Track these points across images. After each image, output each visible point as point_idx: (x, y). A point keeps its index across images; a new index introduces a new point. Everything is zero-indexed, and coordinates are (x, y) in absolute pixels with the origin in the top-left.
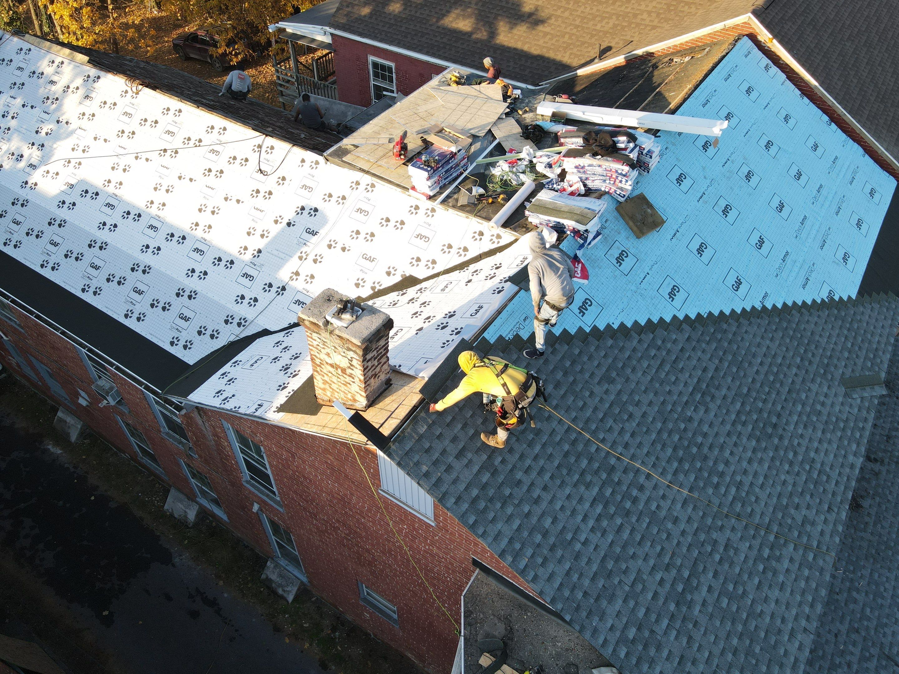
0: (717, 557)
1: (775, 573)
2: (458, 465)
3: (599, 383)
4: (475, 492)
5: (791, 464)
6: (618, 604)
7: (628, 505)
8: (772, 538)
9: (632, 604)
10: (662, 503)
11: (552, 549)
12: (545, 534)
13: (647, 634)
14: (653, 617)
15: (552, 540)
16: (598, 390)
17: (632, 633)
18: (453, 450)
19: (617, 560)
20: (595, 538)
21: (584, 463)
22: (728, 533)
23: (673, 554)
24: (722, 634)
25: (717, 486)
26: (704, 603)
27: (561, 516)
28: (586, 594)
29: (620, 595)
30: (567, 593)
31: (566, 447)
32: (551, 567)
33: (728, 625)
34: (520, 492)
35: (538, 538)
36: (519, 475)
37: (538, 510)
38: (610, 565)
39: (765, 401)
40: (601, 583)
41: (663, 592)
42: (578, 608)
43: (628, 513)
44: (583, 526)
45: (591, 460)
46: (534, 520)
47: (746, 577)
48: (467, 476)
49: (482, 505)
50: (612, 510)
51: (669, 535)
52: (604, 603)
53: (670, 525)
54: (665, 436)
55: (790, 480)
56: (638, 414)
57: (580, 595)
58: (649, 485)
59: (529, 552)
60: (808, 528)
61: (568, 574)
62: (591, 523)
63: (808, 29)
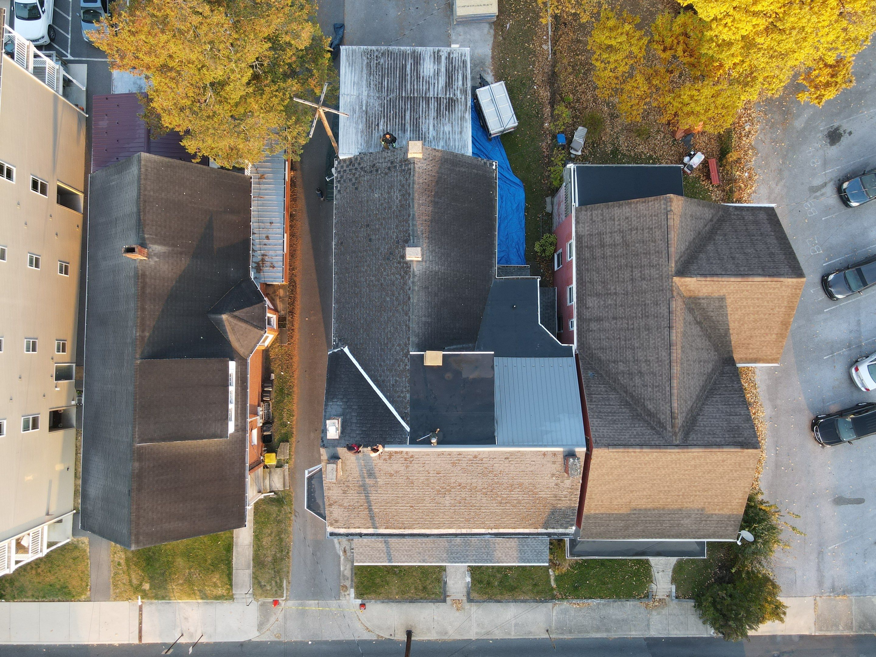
63: (627, 468)
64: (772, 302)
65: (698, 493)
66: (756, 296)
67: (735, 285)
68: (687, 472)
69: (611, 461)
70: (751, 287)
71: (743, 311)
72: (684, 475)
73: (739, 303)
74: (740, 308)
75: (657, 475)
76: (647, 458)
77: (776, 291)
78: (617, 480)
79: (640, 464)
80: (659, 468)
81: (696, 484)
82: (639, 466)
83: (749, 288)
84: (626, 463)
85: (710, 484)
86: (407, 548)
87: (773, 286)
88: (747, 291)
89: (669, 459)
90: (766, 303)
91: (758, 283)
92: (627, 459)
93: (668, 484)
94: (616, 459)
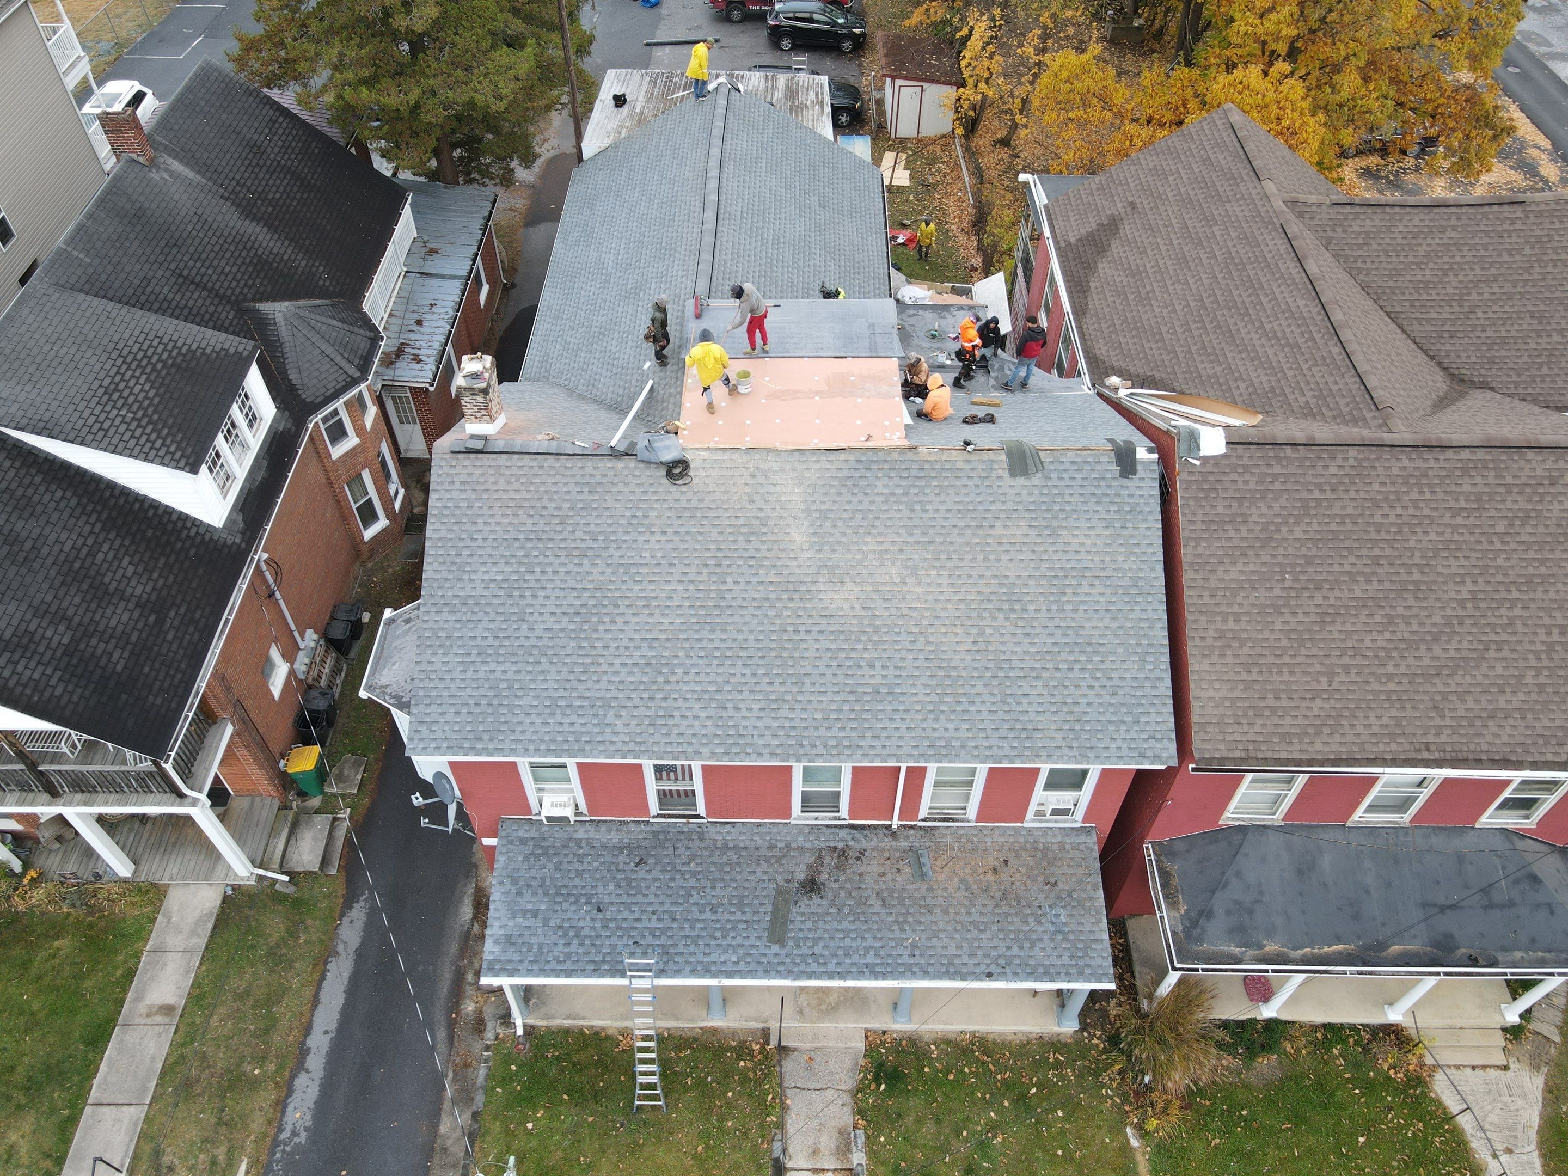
0: (530, 669)
1: (552, 715)
2: (457, 486)
3: (585, 532)
4: (450, 504)
5: (652, 699)
6: (452, 618)
7: (516, 593)
8: (576, 703)
9: (458, 626)
10: (536, 615)
11: (453, 563)
12: (457, 555)
13: (448, 643)
14: (460, 643)
15: (457, 560)
16: (579, 534)
17: (442, 634)
18: (463, 478)
19: (477, 604)
20: (478, 583)
21: (521, 553)
22: (553, 669)
23: (508, 637)
24: (482, 691)
25: (580, 647)
26: (493, 672)
27: (475, 557)
28: (443, 596)
29: (458, 616)
30: (435, 585)
31: (521, 537)
32: (442, 568)
33: (491, 693)
34: (469, 526)
35: (453, 552)
36: (480, 521)
37: (468, 543)
38: (470, 601)
39: (688, 656)
40: (456, 601)
41: (479, 641)
42: (431, 595)
43: (511, 596)
44: (480, 573)
45: (526, 556)
46: (461, 544)
47: (532, 694)
48: (456, 494)
49: (446, 512)
50: (505, 585)
51: (518, 629)
52: (446, 609)
53: (525, 626)
54: (587, 594)
55: (637, 702)
56: (587, 567)
57: (440, 593)
58: (541, 600)
59: (441, 552)
60: (608, 730)
61: (447, 580)
62: (486, 577)
63: (1283, 502)
64: (1518, 251)
65: (1516, 595)
66: (1477, 240)
67: (1422, 216)
68: (1459, 520)
69: (1234, 476)
70: (1459, 219)
71: (1461, 278)
72: (1455, 528)
73: (1446, 259)
74: (1452, 269)
75: (1378, 528)
76: (1333, 470)
77: (1518, 225)
78: (1265, 543)
79: (1319, 486)
80: (1376, 504)
81: (1500, 562)
82: (1317, 494)
83: (1454, 222)
84: (1277, 486)
85: (1543, 561)
86: (654, 923)
87: (1507, 215)
88: (1454, 228)
89: (1395, 471)
90: (1506, 257)
91: (1471, 210)
92: (1277, 469)
93: (1417, 561)
94: (1245, 467)
